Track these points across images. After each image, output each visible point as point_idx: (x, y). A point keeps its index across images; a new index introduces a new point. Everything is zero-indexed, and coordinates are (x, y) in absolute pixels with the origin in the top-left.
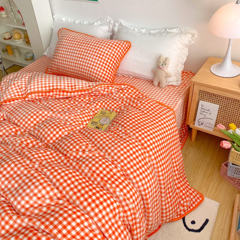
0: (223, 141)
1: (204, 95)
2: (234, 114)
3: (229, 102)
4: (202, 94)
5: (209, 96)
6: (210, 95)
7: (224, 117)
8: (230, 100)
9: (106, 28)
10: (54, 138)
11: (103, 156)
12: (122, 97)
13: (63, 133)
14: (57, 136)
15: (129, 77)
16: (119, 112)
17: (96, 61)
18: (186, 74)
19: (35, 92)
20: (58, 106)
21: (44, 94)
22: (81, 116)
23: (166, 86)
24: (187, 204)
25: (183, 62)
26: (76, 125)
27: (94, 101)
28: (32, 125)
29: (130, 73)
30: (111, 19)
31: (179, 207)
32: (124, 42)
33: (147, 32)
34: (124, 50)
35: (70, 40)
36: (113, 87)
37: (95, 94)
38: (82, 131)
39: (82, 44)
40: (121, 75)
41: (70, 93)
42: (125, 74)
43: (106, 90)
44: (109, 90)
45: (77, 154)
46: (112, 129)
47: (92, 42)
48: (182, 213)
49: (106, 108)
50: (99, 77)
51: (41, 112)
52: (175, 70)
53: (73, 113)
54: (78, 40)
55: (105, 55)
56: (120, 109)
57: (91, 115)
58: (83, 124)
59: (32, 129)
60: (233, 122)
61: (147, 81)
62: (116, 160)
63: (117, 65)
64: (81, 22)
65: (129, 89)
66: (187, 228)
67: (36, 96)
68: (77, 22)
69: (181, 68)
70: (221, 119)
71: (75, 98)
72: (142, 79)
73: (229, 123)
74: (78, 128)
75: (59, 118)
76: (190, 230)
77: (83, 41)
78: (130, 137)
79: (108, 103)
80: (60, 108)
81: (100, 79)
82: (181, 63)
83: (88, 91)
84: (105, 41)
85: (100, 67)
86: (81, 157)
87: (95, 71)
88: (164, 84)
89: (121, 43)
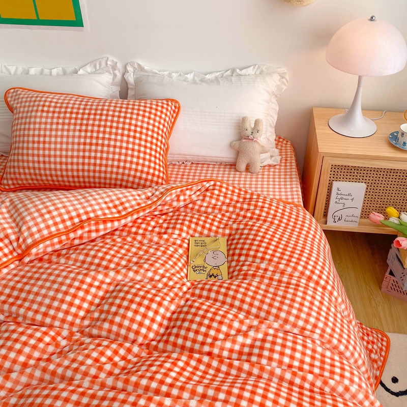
1: (338, 172)
3: (380, 175)
4: (334, 172)
5: (347, 172)
6: (348, 169)
8: (381, 171)
15: (184, 165)
16: (230, 235)
17: (130, 146)
21: (64, 237)
28: (82, 313)
30: (115, 60)
32: (167, 100)
33: (196, 78)
34: (171, 117)
36: (191, 189)
37: (161, 211)
41: (118, 220)
42: (176, 161)
43: (182, 198)
44: (187, 197)
49: (201, 233)
50: (144, 176)
54: (78, 108)
59: (87, 323)
61: (220, 165)
63: (166, 146)
67: (54, 244)
69: (271, 134)
80: (121, 258)
81: (152, 181)
83: (151, 207)
85: (142, 155)
87: (134, 166)
89: (163, 103)
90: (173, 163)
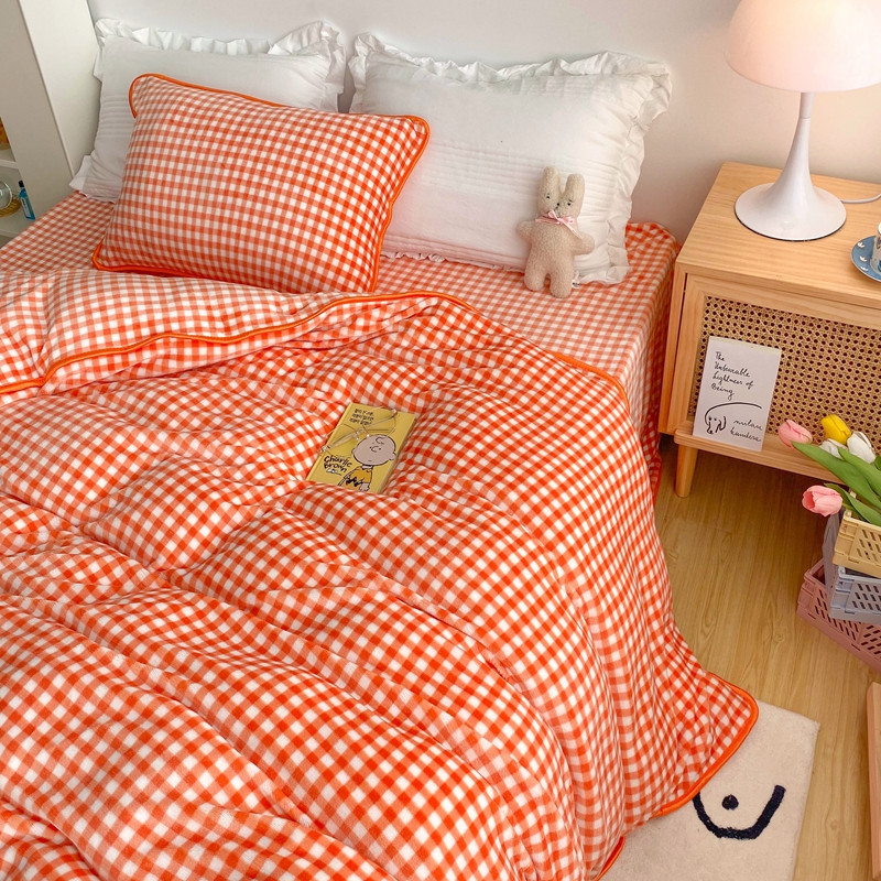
0: (813, 489)
1: (722, 315)
2: (834, 378)
3: (817, 334)
4: (715, 313)
5: (743, 319)
6: (744, 312)
7: (798, 395)
8: (819, 327)
9: (318, 66)
10: (194, 544)
11: (403, 596)
12: (425, 347)
13: (226, 518)
14: (205, 531)
15: (428, 262)
16: (424, 410)
17: (303, 206)
18: (639, 236)
19: (80, 356)
20: (184, 407)
21: (118, 359)
22: (281, 440)
23: (573, 290)
24: (705, 740)
25: (627, 187)
26: (271, 477)
27: (321, 373)
28: (92, 495)
29: (432, 244)
30: (336, 29)
31: (679, 758)
32: (403, 119)
33: (482, 76)
34: (403, 155)
35: (189, 126)
36: (384, 309)
37: (319, 342)
38: (298, 501)
39: (239, 139)
40: (398, 256)
41: (223, 345)
42: (414, 251)
43: (361, 322)
44: (372, 323)
45: (302, 599)
46: (414, 482)
47: (280, 130)
48: (693, 777)
49: (372, 399)
50: (320, 270)
51: (120, 439)
52: (602, 221)
53: (250, 432)
54: (221, 120)
55: (336, 178)
56: (428, 398)
57: (317, 433)
58: (292, 472)
59: (94, 513)
60: (833, 410)
61: (499, 271)
62: (453, 610)
63: (384, 216)
64: (212, 46)
65: (448, 311)
66: (711, 827)
67: (85, 371)
68: (197, 45)
69: (620, 215)
70: (790, 400)
71: (241, 365)
72: (478, 267)
73: (817, 413)
74: (280, 491)
75: (197, 455)
76: (720, 833)
77: (241, 124)
78: (487, 507)
79: (377, 377)
80: (195, 414)
81: (323, 279)
82: (622, 193)
83: (292, 331)
84: (330, 123)
85: (321, 227)
86: (318, 609)
87: (303, 248)
88: (567, 282)
89: (391, 124)
90: (409, 255)
